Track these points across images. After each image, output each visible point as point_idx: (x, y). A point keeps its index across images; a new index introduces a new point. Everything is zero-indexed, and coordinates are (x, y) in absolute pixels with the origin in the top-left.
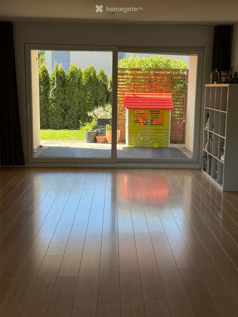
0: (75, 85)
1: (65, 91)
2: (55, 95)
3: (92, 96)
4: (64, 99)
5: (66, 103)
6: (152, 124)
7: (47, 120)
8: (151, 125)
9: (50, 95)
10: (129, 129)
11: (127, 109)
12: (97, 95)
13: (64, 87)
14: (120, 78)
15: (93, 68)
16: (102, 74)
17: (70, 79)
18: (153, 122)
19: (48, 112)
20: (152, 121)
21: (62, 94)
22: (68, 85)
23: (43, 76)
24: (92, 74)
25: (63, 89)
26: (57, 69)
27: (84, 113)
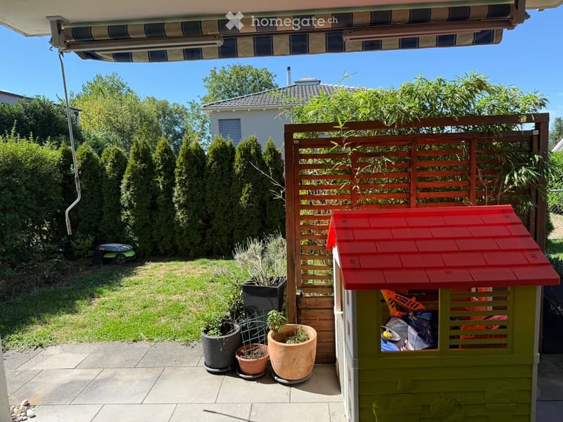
0: (223, 173)
1: (205, 184)
2: (185, 193)
3: (255, 193)
4: (203, 200)
5: (207, 207)
6: (454, 342)
7: (173, 240)
8: (452, 347)
9: (176, 194)
10: (359, 370)
11: (350, 291)
12: (263, 189)
13: (203, 177)
14: (307, 157)
15: (255, 141)
16: (272, 150)
17: (213, 162)
18: (459, 337)
19: (173, 225)
20: (455, 333)
21: (199, 191)
22: (208, 175)
23: (162, 159)
24: (253, 151)
25: (199, 181)
26: (187, 146)
27: (240, 225)
